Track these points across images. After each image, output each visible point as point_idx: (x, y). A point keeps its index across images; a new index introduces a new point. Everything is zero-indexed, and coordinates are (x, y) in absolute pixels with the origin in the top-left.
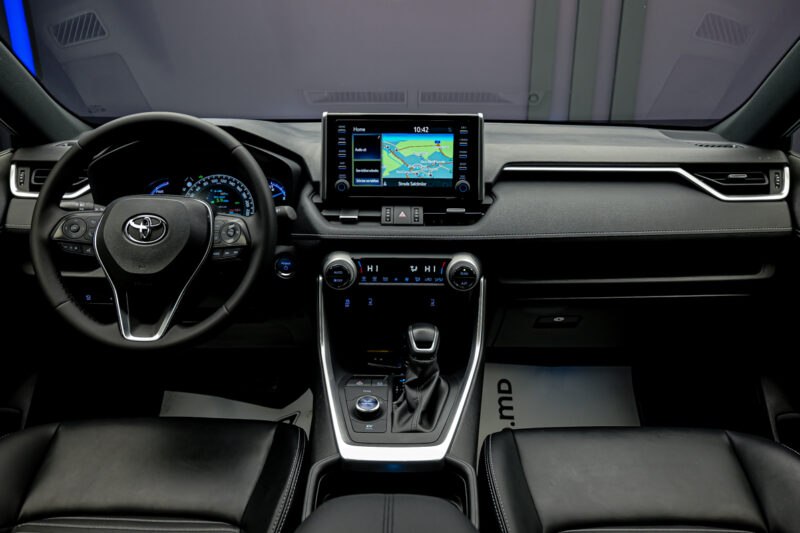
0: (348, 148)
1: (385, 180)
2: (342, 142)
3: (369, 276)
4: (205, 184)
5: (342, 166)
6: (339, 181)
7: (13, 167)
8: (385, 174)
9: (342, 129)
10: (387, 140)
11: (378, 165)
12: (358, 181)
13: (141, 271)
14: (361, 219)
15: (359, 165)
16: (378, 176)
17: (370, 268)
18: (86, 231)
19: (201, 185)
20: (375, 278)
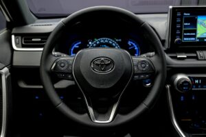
0: (181, 23)
1: (198, 38)
2: (178, 20)
3: (197, 85)
4: (98, 43)
5: (178, 32)
6: (177, 40)
7: (13, 36)
8: (198, 36)
9: (179, 14)
10: (200, 19)
11: (195, 31)
12: (185, 39)
13: (102, 87)
14: (188, 57)
15: (186, 31)
16: (195, 36)
17: (197, 81)
18: (68, 67)
19: (96, 43)
20: (199, 86)
